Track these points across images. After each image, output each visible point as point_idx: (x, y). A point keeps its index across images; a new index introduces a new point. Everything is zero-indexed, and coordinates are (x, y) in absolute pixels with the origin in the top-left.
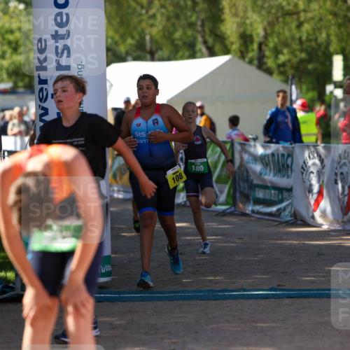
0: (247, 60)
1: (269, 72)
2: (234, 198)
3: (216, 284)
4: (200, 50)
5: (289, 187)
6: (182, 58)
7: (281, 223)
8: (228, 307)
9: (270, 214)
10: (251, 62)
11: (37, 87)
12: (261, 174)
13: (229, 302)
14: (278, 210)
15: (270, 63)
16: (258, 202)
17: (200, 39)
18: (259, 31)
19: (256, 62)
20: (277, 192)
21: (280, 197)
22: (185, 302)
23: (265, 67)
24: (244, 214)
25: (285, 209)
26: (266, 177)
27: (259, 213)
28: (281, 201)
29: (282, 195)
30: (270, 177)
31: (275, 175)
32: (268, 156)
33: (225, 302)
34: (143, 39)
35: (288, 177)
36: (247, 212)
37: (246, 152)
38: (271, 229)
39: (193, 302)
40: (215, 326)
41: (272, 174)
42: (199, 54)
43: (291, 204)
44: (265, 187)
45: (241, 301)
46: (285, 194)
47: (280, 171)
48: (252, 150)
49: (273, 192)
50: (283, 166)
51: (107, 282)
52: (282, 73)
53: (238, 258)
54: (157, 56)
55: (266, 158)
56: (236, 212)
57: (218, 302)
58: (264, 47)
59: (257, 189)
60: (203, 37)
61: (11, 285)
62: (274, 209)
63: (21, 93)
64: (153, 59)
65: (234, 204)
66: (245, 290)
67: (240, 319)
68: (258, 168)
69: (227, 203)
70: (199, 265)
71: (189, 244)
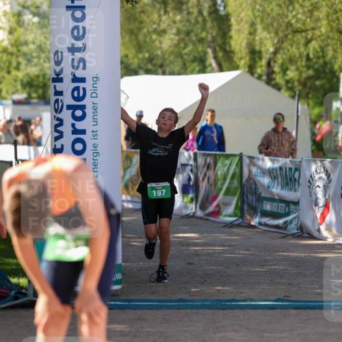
0: (256, 75)
1: (278, 88)
3: (224, 293)
4: (211, 65)
5: (296, 200)
6: (192, 73)
7: (288, 235)
8: (235, 316)
9: (277, 227)
10: (259, 77)
11: (53, 98)
12: (269, 187)
13: (237, 312)
14: (285, 223)
15: (279, 79)
16: (265, 214)
17: (211, 54)
18: (268, 48)
19: (264, 78)
20: (284, 205)
21: (287, 210)
22: (194, 311)
23: (273, 82)
25: (291, 222)
26: (274, 190)
27: (266, 225)
28: (288, 214)
29: (289, 208)
30: (277, 190)
31: (282, 189)
32: (276, 169)
33: (232, 311)
35: (295, 191)
36: (254, 224)
39: (201, 311)
40: (222, 335)
41: (279, 188)
42: (209, 69)
43: (297, 217)
44: (272, 200)
45: (249, 310)
46: (292, 207)
47: (287, 184)
48: (260, 163)
49: (280, 205)
50: (291, 179)
52: (290, 89)
53: (244, 268)
55: (274, 171)
56: (243, 224)
57: (225, 312)
58: (272, 63)
59: (264, 202)
60: (214, 52)
61: (24, 291)
62: (281, 221)
63: (35, 103)
64: (164, 73)
65: (242, 216)
66: (252, 300)
67: (248, 329)
68: (266, 181)
69: (234, 215)
70: (207, 274)
71: (197, 254)
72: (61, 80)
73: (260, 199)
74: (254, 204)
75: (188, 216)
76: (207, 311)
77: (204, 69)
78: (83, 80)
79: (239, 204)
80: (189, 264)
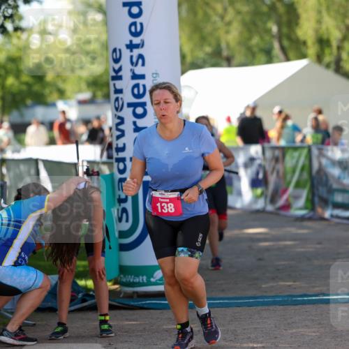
0: (324, 64)
1: (347, 76)
3: (295, 288)
4: (277, 57)
6: (259, 63)
8: (307, 312)
10: (328, 66)
11: (113, 96)
12: (339, 178)
13: (308, 307)
15: (347, 66)
16: (337, 206)
17: (276, 45)
18: (335, 35)
19: (333, 66)
22: (264, 308)
23: (342, 70)
24: (323, 219)
26: (345, 181)
27: (338, 217)
33: (304, 306)
34: (219, 45)
37: (324, 156)
40: (294, 331)
42: (275, 59)
44: (344, 191)
45: (321, 305)
48: (329, 154)
53: (316, 262)
54: (235, 61)
57: (297, 307)
59: (336, 194)
64: (229, 65)
65: (313, 209)
66: (324, 295)
67: (320, 324)
68: (335, 172)
69: (305, 208)
70: (278, 270)
71: (267, 249)
72: (120, 78)
73: (331, 191)
74: (325, 195)
75: (258, 211)
76: (278, 307)
77: (270, 60)
78: (142, 77)
79: (310, 197)
80: (260, 259)
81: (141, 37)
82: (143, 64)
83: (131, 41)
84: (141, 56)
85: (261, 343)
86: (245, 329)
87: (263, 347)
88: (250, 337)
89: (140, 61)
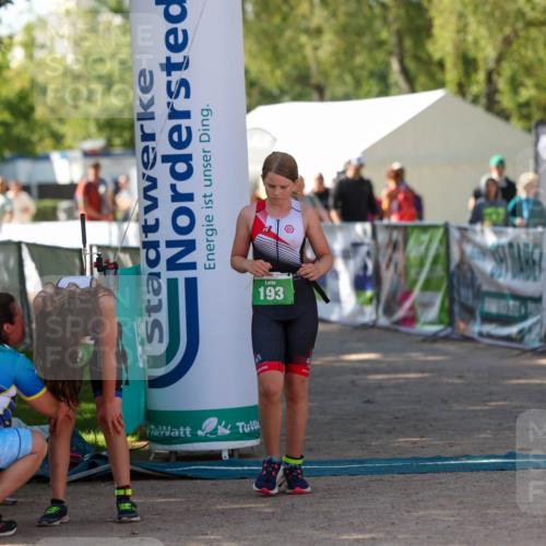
0: (470, 97)
1: (505, 116)
2: (451, 313)
3: (423, 447)
4: (396, 84)
5: (537, 295)
6: (367, 96)
7: (524, 352)
8: (441, 483)
9: (508, 338)
10: (475, 100)
11: (140, 145)
12: (492, 275)
13: (442, 477)
14: (521, 332)
15: (506, 101)
16: (488, 318)
17: (395, 65)
18: (488, 52)
19: (483, 101)
20: (517, 303)
21: (523, 311)
22: (375, 477)
23: (496, 108)
24: (467, 339)
25: (530, 329)
26: (501, 280)
27: (490, 336)
28: (524, 318)
29: (526, 307)
30: (507, 280)
31: (514, 276)
32: (503, 247)
33: (437, 475)
35: (535, 279)
36: (471, 335)
37: (469, 241)
38: (510, 362)
39: (387, 477)
40: (421, 513)
41: (510, 276)
42: (393, 90)
43: (540, 322)
44: (499, 295)
45: (463, 473)
46: (531, 306)
47: (522, 270)
48: (478, 238)
49: (511, 303)
50: (527, 262)
51: (252, 448)
52: (526, 117)
53: (456, 407)
54: (328, 93)
55: (500, 250)
56: (454, 336)
57: (427, 476)
58: (495, 77)
59: (487, 299)
60: (401, 62)
61: (104, 453)
62: (513, 330)
63: (118, 155)
64: (322, 98)
65: (451, 323)
66: (469, 457)
67: (462, 502)
68: (488, 266)
69: (439, 321)
70: (397, 418)
71: (380, 386)
73: (480, 295)
74: (470, 303)
75: (364, 327)
76: (396, 475)
77: (385, 90)
78: (186, 115)
79: (447, 304)
80: (368, 402)
81: (184, 53)
82: (187, 95)
83: (168, 59)
84: (184, 83)
85: (371, 532)
86: (344, 511)
87: (373, 539)
88: (351, 524)
89: (183, 90)
